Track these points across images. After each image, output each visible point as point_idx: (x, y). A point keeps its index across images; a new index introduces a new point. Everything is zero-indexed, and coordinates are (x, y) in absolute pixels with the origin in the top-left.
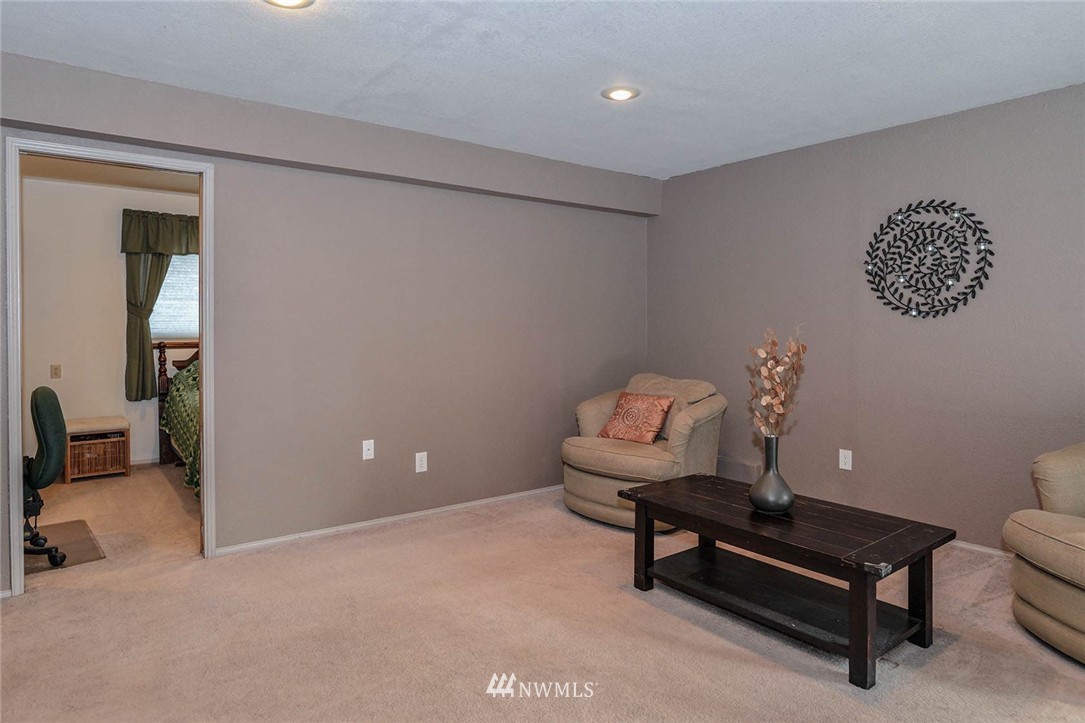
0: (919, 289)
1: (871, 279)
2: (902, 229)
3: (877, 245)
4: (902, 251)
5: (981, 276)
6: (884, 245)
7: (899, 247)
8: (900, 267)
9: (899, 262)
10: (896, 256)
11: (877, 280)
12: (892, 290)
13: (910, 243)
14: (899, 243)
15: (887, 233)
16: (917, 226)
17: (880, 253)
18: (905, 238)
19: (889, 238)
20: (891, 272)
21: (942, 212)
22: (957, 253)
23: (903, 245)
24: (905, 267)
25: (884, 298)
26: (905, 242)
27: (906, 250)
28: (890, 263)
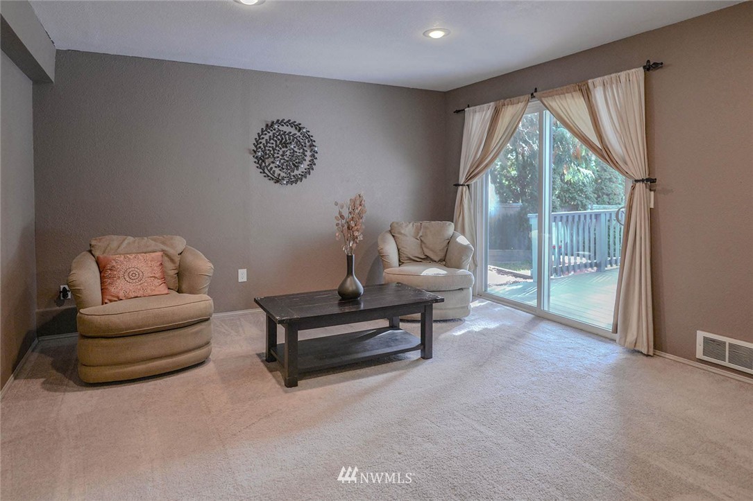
0: (283, 169)
1: (256, 160)
2: (274, 133)
3: (260, 141)
4: (274, 145)
5: (312, 164)
6: (264, 141)
7: (273, 144)
8: (273, 156)
9: (272, 152)
10: (271, 149)
11: (260, 161)
12: (269, 168)
13: (278, 142)
14: (272, 141)
15: (266, 134)
16: (282, 133)
17: (261, 145)
18: (275, 139)
19: (267, 137)
20: (268, 158)
21: (294, 128)
22: (301, 151)
23: (274, 142)
24: (276, 155)
25: (264, 172)
26: (276, 141)
27: (276, 146)
28: (268, 152)
